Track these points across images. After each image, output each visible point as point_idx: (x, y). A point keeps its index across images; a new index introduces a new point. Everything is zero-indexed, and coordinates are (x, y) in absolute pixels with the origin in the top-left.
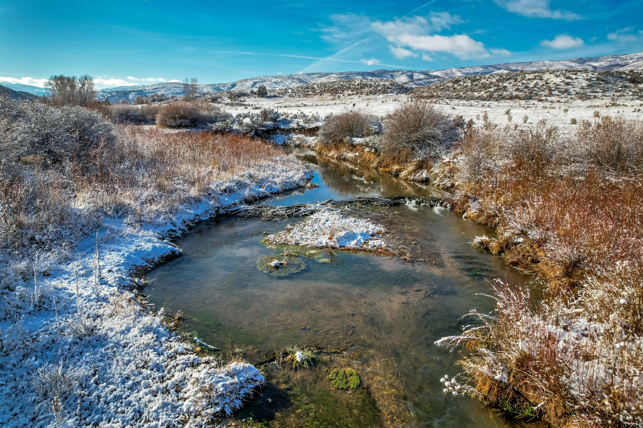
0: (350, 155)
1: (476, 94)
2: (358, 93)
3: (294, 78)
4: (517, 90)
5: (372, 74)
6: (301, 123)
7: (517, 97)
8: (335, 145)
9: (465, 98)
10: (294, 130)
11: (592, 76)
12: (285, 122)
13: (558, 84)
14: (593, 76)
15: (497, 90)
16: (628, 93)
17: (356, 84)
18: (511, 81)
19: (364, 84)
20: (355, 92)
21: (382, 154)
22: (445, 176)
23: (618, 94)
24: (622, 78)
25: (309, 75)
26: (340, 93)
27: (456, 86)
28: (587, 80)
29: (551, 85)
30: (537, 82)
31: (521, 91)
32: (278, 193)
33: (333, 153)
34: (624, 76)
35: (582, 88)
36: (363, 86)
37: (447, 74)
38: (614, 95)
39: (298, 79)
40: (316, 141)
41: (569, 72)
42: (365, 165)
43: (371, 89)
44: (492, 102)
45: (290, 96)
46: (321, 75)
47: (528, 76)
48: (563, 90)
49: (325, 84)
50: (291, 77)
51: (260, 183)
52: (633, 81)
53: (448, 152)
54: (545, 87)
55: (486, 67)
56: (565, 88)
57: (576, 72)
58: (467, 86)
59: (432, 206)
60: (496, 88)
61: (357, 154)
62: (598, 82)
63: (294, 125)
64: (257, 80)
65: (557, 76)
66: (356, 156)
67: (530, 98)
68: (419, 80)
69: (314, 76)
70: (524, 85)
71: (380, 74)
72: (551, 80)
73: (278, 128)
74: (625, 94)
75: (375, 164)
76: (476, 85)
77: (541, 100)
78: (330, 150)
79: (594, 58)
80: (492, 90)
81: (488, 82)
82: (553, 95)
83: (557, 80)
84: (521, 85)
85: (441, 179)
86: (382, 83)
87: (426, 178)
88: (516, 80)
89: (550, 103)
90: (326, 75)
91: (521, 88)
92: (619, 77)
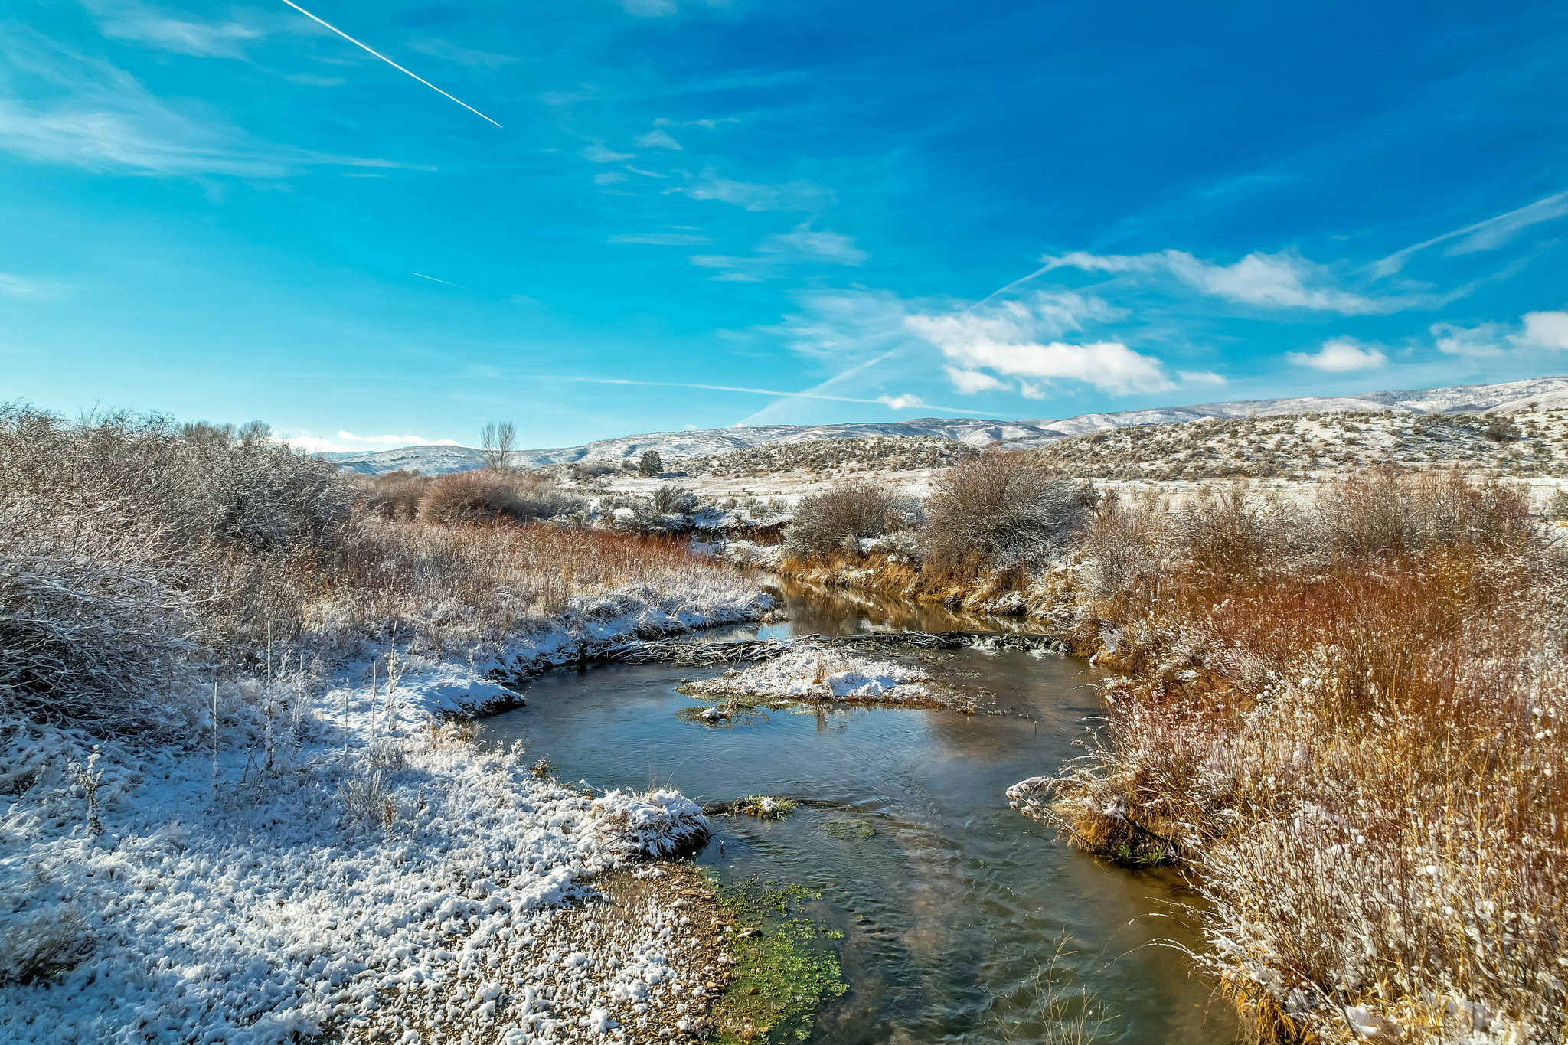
0: (856, 574)
1: (1145, 466)
2: (873, 466)
3: (724, 438)
4: (1239, 455)
5: (906, 430)
6: (746, 516)
7: (1239, 471)
8: (823, 555)
9: (1119, 475)
10: (729, 532)
11: (1402, 424)
12: (710, 514)
13: (1330, 441)
14: (1406, 425)
15: (1193, 456)
16: (1488, 463)
17: (868, 447)
18: (1225, 436)
19: (886, 447)
20: (865, 465)
21: (924, 566)
22: (1057, 598)
23: (1466, 464)
24: (1472, 429)
25: (758, 430)
26: (832, 467)
27: (1097, 449)
28: (1393, 433)
29: (1315, 444)
30: (1283, 439)
31: (1248, 459)
32: (703, 628)
33: (818, 573)
34: (1475, 425)
35: (1384, 451)
36: (885, 451)
37: (1080, 428)
38: (1457, 466)
39: (733, 439)
40: (779, 553)
41: (1351, 416)
42: (888, 593)
43: (903, 458)
44: (1184, 483)
45: (714, 473)
46: (787, 431)
47: (1261, 426)
48: (1341, 455)
49: (796, 447)
50: (717, 436)
51: (668, 606)
52: (1496, 436)
53: (1062, 554)
54: (1300, 449)
55: (1169, 412)
56: (1345, 450)
57: (1366, 416)
58: (1123, 449)
59: (1027, 649)
60: (1190, 451)
61: (871, 571)
62: (1419, 437)
63: (729, 521)
64: (637, 442)
65: (1326, 426)
66: (869, 576)
67: (1270, 473)
68: (1014, 441)
69: (770, 432)
70: (1253, 445)
71: (926, 428)
72: (1313, 433)
73: (694, 528)
74: (1482, 464)
75: (910, 588)
76: (1145, 446)
77: (1294, 478)
78: (810, 567)
79: (1415, 392)
80: (1181, 456)
81: (1170, 440)
82: (1322, 467)
83: (1328, 434)
84: (1246, 444)
85: (1049, 605)
86: (928, 444)
87: (1019, 607)
88: (1234, 434)
89: (1315, 484)
90: (797, 430)
91: (1248, 450)
92: (1465, 427)
